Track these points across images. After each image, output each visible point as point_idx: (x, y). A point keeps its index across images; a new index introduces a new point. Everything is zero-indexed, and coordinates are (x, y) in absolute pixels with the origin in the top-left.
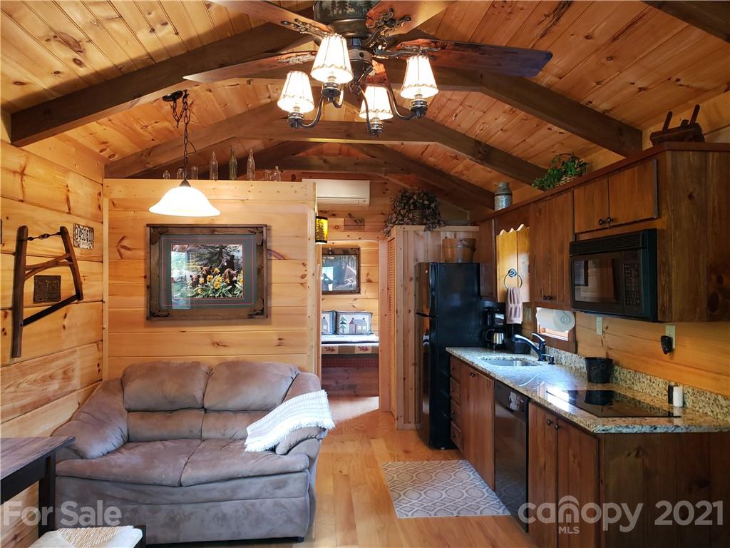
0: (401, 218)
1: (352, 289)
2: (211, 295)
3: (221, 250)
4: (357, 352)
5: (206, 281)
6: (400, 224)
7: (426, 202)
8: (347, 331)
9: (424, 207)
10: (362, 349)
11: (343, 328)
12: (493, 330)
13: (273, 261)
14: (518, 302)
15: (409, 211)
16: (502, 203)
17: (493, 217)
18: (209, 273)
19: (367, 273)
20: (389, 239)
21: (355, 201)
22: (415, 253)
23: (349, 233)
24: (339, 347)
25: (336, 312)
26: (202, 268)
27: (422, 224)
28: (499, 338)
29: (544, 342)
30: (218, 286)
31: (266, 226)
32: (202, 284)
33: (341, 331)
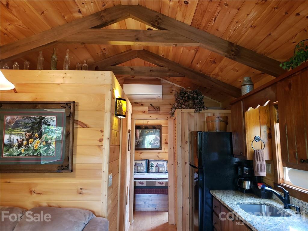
0: (180, 105)
1: (157, 147)
2: (31, 154)
3: (41, 120)
4: (157, 185)
5: (28, 144)
6: (179, 108)
7: (195, 96)
8: (154, 171)
9: (194, 99)
10: (160, 183)
11: (152, 169)
12: (243, 179)
13: (78, 129)
14: (263, 160)
15: (185, 101)
16: (246, 90)
17: (241, 100)
18: (31, 137)
19: (165, 138)
20: (174, 118)
21: (154, 97)
22: (189, 126)
23: (150, 115)
24: (147, 181)
25: (148, 160)
26: (26, 134)
27: (193, 108)
28: (247, 185)
29: (288, 193)
30: (37, 147)
31: (74, 102)
32: (25, 146)
33: (151, 171)
